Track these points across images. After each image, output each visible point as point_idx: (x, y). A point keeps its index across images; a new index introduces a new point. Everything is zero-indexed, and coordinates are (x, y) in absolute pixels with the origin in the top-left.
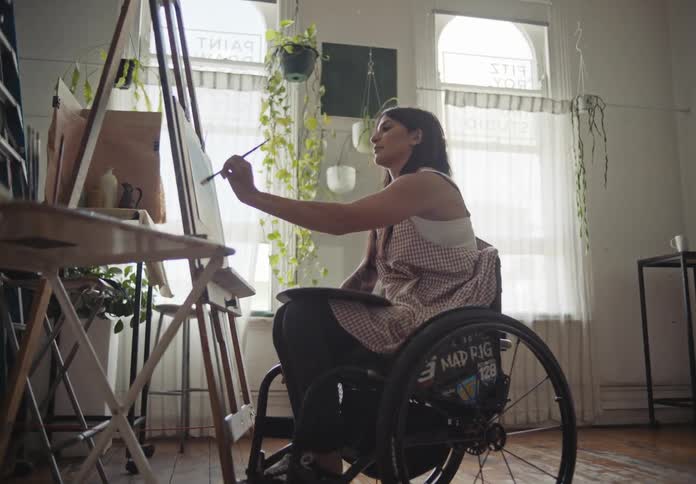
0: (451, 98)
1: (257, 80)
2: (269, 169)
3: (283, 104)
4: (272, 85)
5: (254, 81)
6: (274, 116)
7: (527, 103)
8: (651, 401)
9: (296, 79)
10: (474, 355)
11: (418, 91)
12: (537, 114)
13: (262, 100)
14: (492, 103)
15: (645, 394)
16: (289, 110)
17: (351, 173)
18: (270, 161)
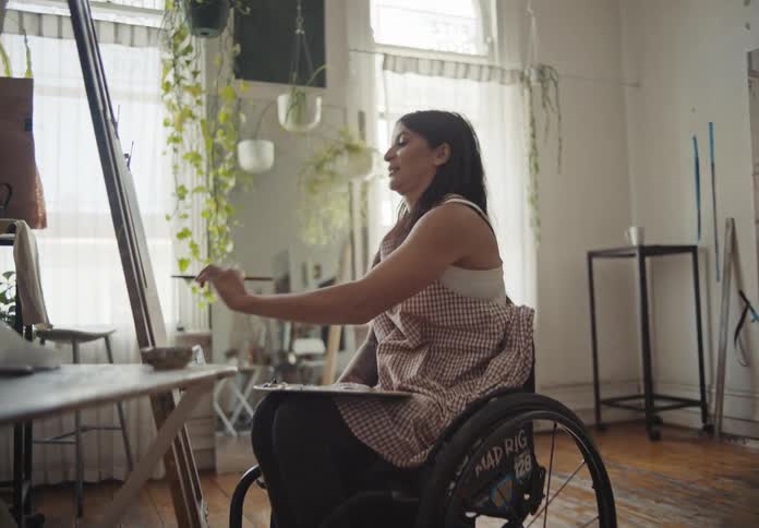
0: (390, 62)
1: (154, 33)
2: (175, 150)
3: (192, 67)
4: (173, 42)
5: (149, 34)
6: (178, 82)
7: (474, 71)
8: (598, 402)
9: (205, 34)
10: (509, 449)
11: (352, 54)
12: (485, 85)
13: (163, 61)
14: (435, 70)
15: (592, 395)
16: (199, 76)
17: (268, 148)
18: (176, 140)
